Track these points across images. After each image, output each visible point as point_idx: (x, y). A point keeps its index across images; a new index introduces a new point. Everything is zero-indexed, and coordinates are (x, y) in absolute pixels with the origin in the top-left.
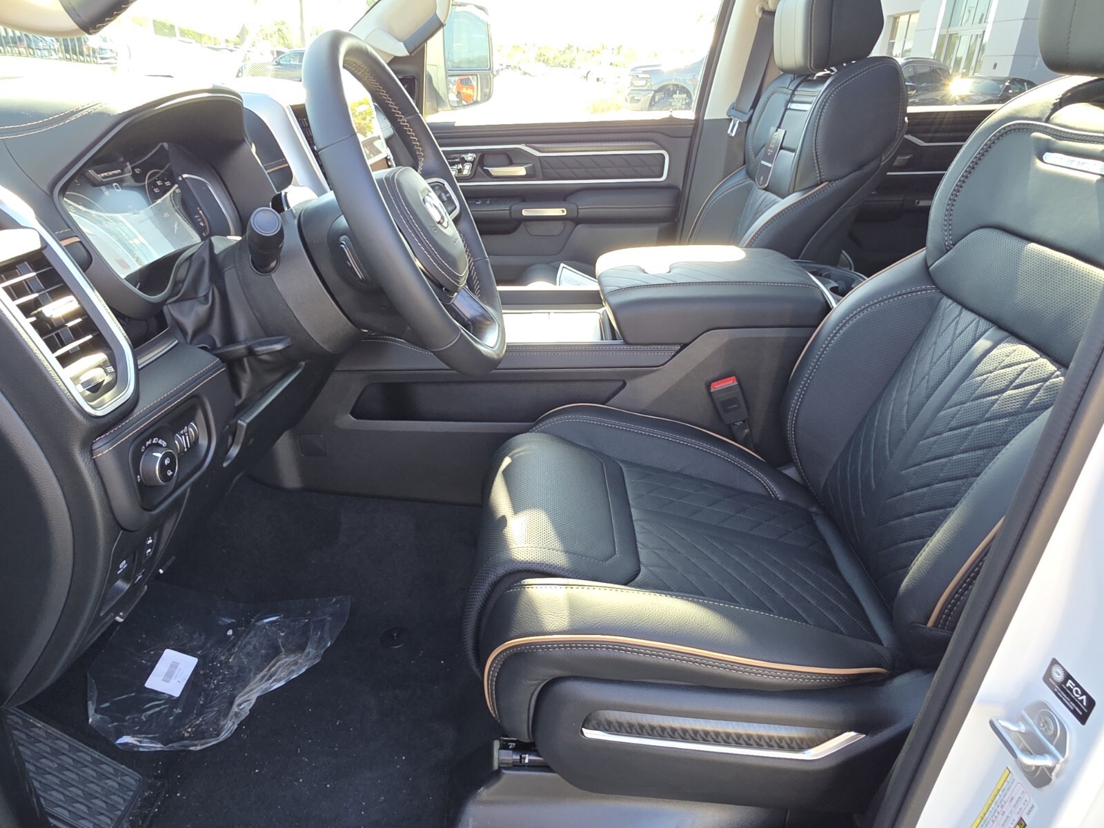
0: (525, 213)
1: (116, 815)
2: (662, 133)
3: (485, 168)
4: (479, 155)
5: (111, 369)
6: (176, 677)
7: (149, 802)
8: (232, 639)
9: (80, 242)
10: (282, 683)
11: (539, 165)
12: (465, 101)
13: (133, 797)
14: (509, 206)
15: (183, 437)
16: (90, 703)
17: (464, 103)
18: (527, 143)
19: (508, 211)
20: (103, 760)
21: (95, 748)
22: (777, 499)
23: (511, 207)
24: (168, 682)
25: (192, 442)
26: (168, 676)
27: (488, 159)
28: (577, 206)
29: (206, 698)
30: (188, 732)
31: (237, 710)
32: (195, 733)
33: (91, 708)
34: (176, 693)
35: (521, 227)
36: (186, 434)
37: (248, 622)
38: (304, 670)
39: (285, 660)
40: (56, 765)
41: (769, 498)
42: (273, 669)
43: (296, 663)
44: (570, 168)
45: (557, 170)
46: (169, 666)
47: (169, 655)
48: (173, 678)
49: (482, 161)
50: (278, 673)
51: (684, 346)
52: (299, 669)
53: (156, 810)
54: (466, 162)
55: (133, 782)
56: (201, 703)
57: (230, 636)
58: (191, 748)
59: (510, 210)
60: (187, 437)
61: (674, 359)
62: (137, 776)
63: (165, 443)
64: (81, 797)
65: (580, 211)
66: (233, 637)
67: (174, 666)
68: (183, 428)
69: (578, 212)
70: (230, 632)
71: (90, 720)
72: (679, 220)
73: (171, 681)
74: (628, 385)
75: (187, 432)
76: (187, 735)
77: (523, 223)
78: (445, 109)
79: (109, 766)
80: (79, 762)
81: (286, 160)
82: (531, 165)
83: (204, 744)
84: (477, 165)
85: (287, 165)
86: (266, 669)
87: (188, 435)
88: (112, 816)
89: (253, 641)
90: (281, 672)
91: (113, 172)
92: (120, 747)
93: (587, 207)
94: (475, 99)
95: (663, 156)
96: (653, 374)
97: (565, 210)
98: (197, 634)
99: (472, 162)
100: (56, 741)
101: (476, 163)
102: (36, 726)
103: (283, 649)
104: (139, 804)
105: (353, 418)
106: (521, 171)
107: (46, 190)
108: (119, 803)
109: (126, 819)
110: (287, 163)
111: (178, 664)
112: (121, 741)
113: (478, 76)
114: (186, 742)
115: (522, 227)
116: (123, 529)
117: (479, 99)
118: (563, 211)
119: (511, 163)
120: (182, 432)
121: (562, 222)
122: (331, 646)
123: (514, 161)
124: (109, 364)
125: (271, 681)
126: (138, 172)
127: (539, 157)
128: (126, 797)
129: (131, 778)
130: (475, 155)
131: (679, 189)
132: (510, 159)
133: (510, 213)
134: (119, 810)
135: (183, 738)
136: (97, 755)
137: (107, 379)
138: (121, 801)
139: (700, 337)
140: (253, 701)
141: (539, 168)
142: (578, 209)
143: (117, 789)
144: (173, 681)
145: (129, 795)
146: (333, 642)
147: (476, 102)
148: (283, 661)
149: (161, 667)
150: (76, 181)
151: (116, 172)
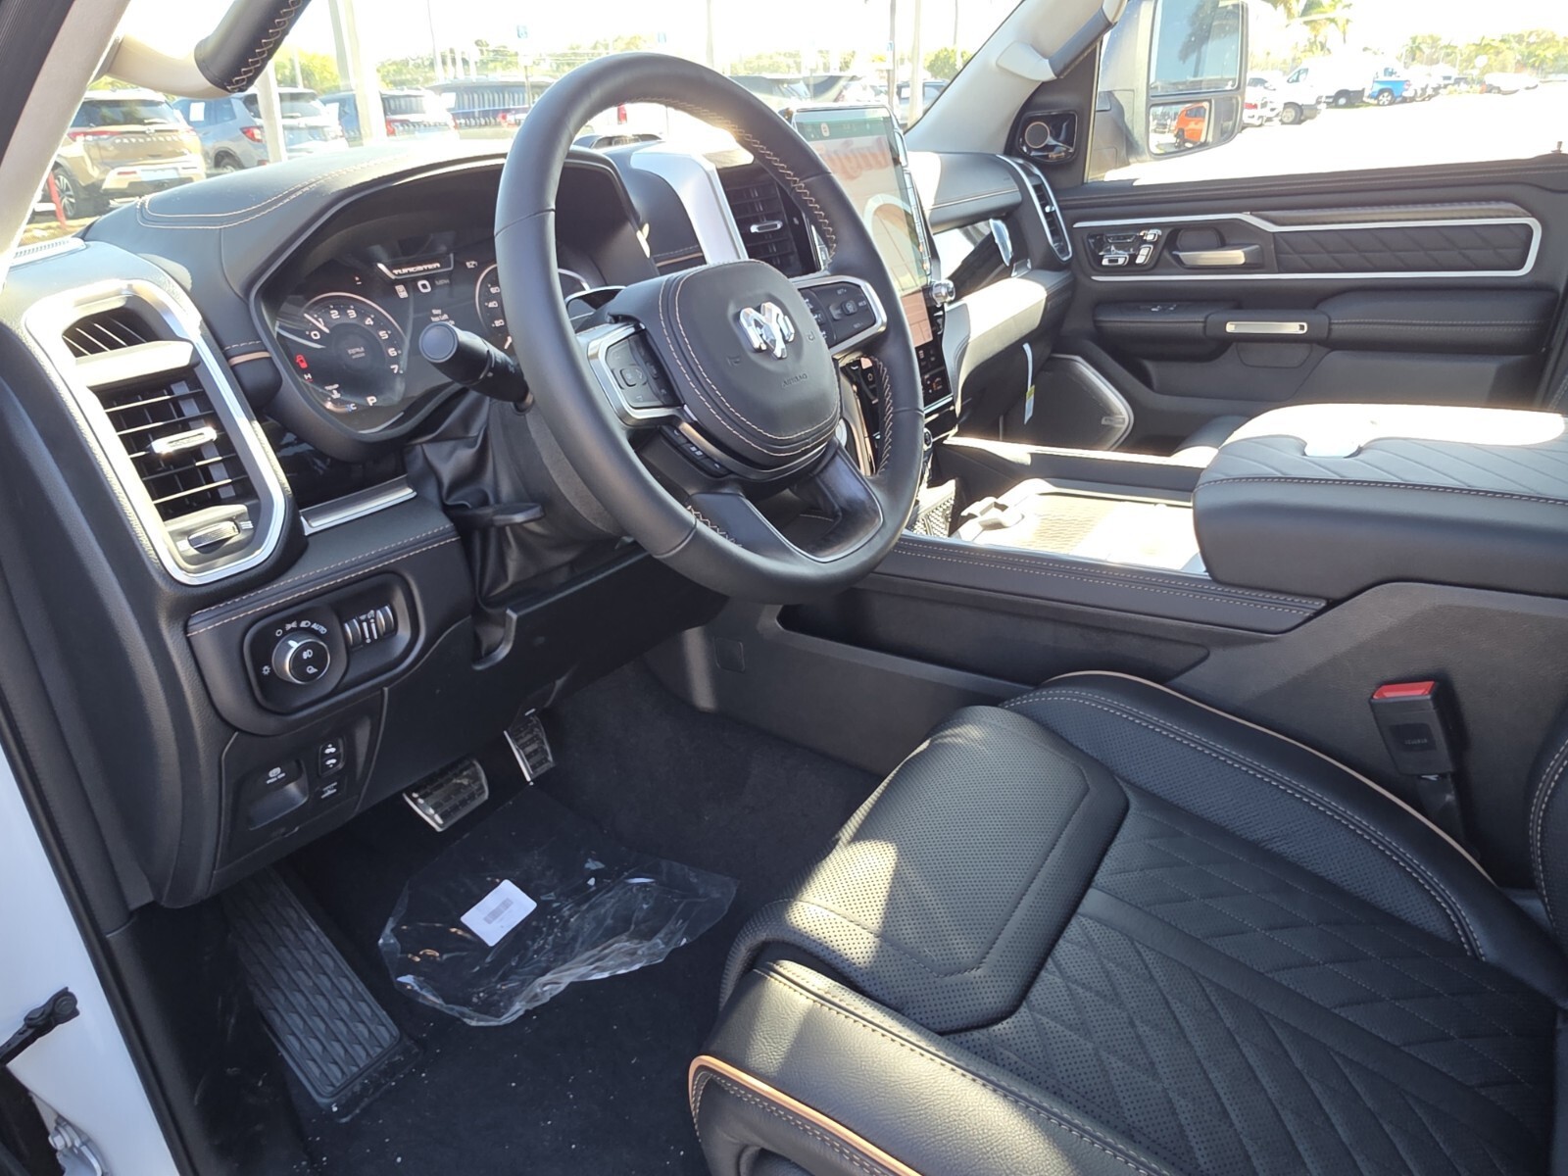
0: (1230, 328)
1: (351, 1071)
2: (1530, 185)
3: (1175, 253)
4: (1168, 231)
5: (248, 525)
6: (501, 920)
7: (392, 1070)
8: (592, 890)
9: (270, 359)
10: (606, 975)
11: (1273, 246)
12: (1184, 143)
13: (380, 1057)
14: (1204, 315)
15: (365, 624)
16: (391, 919)
17: (1189, 145)
18: (1253, 210)
19: (1201, 325)
20: (365, 996)
21: (363, 979)
22: (1476, 957)
23: (1207, 318)
24: (489, 922)
25: (381, 632)
26: (494, 915)
27: (1184, 238)
28: (1330, 319)
29: (520, 959)
30: (479, 998)
31: (538, 990)
32: (484, 1001)
33: (390, 925)
34: (491, 942)
35: (1229, 351)
36: (372, 621)
37: (619, 874)
38: (637, 967)
39: (623, 944)
40: (311, 984)
41: (1452, 950)
42: (607, 951)
43: (633, 953)
44: (1329, 252)
45: (1304, 256)
46: (500, 902)
47: (507, 887)
48: (497, 920)
49: (1173, 238)
50: (607, 959)
51: (1332, 604)
52: (633, 963)
53: (393, 1084)
54: (1145, 242)
55: (387, 1035)
56: (513, 964)
57: (590, 887)
58: (466, 1020)
59: (1205, 322)
60: (373, 626)
61: (1308, 624)
62: (395, 1031)
63: (323, 628)
64: (322, 1033)
65: (1333, 327)
66: (594, 888)
67: (506, 904)
68: (367, 613)
69: (1330, 330)
70: (592, 882)
71: (381, 941)
72: (1549, 350)
73: (494, 923)
74: (1212, 657)
75: (375, 618)
76: (475, 1000)
77: (1234, 344)
78: (1139, 158)
79: (368, 1007)
80: (338, 988)
81: (700, 247)
82: (1257, 246)
83: (482, 1020)
84: (1163, 248)
85: (700, 254)
86: (599, 948)
87: (375, 622)
88: (345, 1069)
89: (609, 904)
90: (612, 959)
91: (426, 267)
92: (396, 986)
93: (1346, 320)
94: (1202, 140)
95: (1528, 231)
96: (1263, 646)
97: (1305, 324)
98: (552, 871)
99: (1155, 243)
100: (324, 955)
101: (1160, 246)
102: (310, 929)
103: (633, 927)
104: (383, 1067)
105: (779, 626)
106: (1237, 256)
107: (238, 292)
108: (360, 1057)
109: (359, 1080)
110: (701, 251)
111: (512, 903)
112: (402, 979)
113: (1213, 102)
114: (466, 1010)
115: (1231, 351)
116: (236, 729)
117: (1210, 139)
118: (1302, 327)
119: (1223, 244)
120: (363, 617)
121: (1305, 345)
122: (685, 944)
123: (1227, 241)
124: (247, 517)
125: (592, 967)
126: (472, 267)
127: (1274, 233)
128: (371, 1053)
129: (387, 1032)
130: (1160, 232)
131: (1557, 293)
132: (1222, 237)
133: (1205, 327)
134: (358, 1066)
135: (467, 1003)
136: (361, 987)
137: (238, 537)
138: (363, 1054)
139: (1374, 589)
140: (562, 987)
141: (1276, 253)
142: (1330, 324)
143: (365, 1039)
144: (496, 924)
145: (375, 1052)
146: (691, 941)
147: (1204, 145)
148: (621, 945)
149: (491, 901)
150: (357, 279)
151: (430, 266)
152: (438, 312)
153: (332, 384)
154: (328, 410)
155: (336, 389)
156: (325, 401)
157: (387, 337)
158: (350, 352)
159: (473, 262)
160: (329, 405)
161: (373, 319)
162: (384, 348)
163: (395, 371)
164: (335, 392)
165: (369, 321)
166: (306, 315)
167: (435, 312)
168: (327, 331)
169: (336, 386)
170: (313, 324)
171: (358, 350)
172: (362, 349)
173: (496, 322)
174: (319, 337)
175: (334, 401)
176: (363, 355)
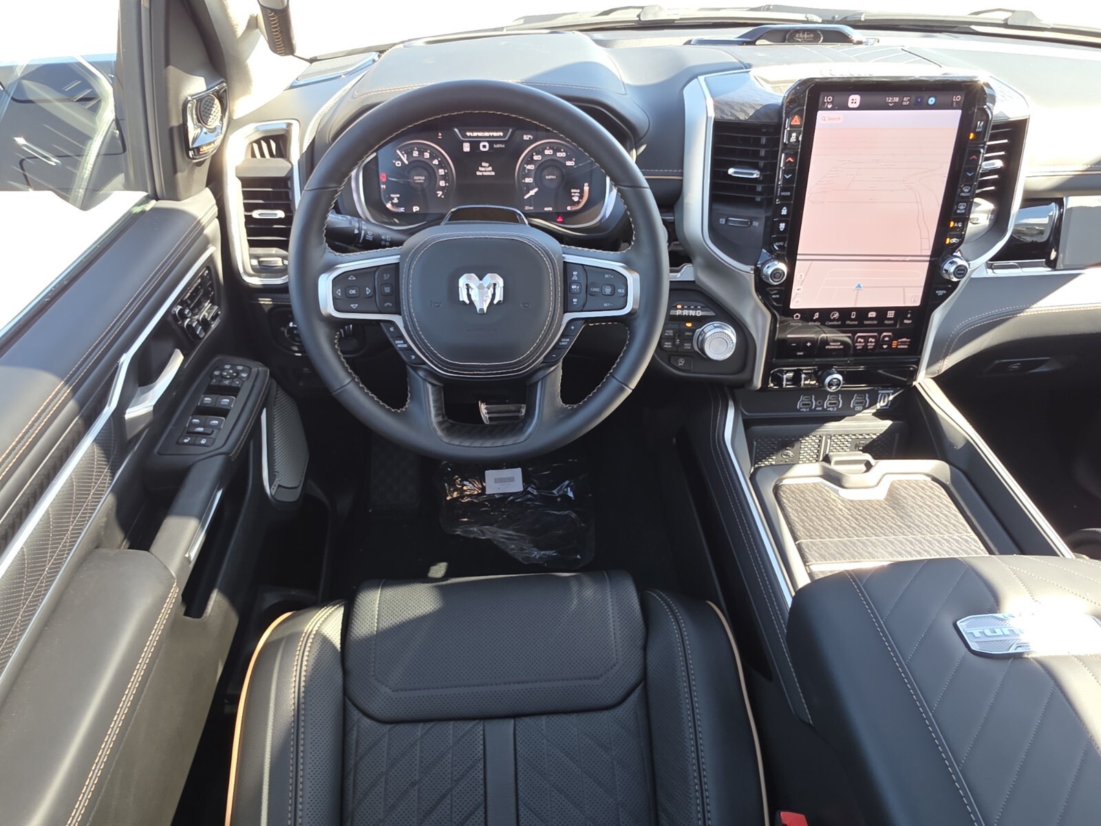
67: (511, 480)
91: (491, 134)
126: (528, 139)
150: (440, 134)
151: (495, 134)
152: (487, 165)
153: (396, 193)
154: (387, 209)
155: (397, 198)
156: (387, 202)
157: (443, 173)
158: (415, 178)
159: (530, 136)
160: (389, 206)
161: (439, 161)
162: (438, 180)
163: (439, 196)
164: (396, 199)
165: (436, 162)
166: (398, 151)
167: (484, 164)
168: (406, 162)
169: (398, 196)
170: (400, 157)
171: (421, 178)
172: (424, 178)
173: (526, 179)
174: (400, 165)
175: (393, 204)
176: (423, 181)
